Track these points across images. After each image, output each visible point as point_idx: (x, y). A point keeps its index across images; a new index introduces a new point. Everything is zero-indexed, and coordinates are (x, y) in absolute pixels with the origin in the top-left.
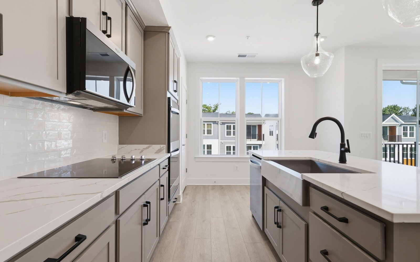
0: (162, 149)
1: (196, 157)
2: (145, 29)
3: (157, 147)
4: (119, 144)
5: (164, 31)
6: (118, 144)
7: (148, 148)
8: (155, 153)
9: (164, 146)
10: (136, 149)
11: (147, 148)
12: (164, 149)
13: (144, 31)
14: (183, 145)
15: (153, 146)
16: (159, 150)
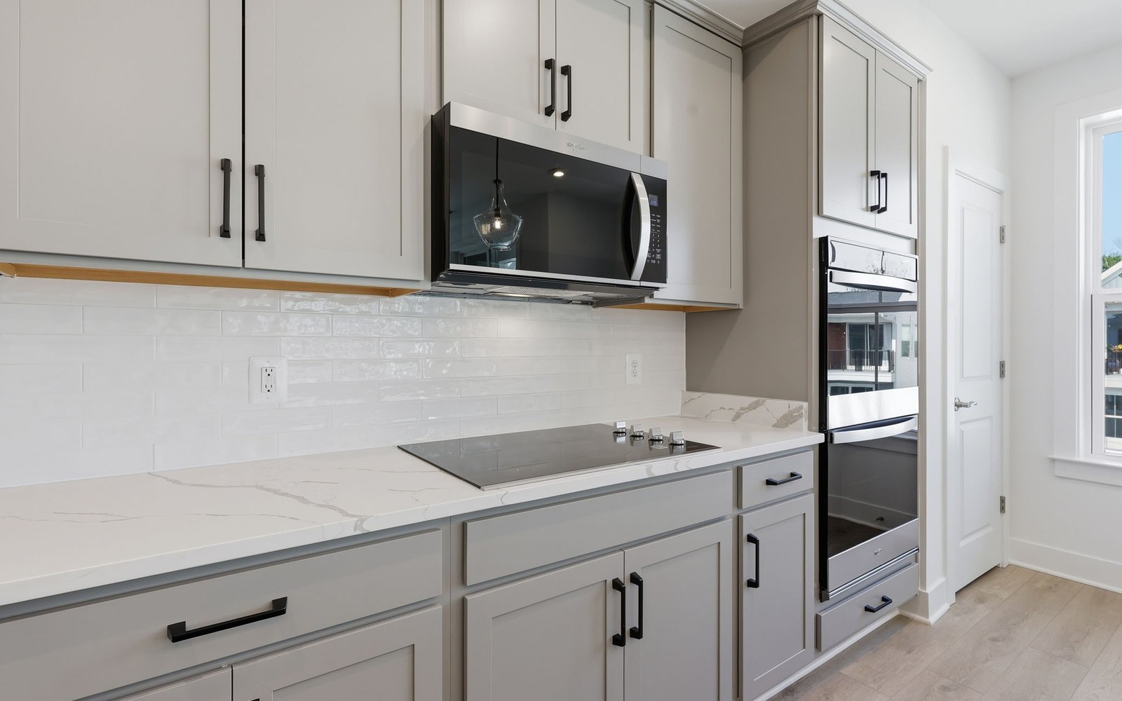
0: (797, 416)
1: (1056, 456)
2: (744, 40)
3: (779, 407)
4: (687, 390)
5: (802, 15)
6: (685, 389)
7: (755, 408)
8: (773, 426)
9: (801, 407)
10: (724, 409)
11: (753, 407)
12: (800, 416)
13: (743, 49)
14: (958, 405)
15: (770, 403)
16: (785, 417)
